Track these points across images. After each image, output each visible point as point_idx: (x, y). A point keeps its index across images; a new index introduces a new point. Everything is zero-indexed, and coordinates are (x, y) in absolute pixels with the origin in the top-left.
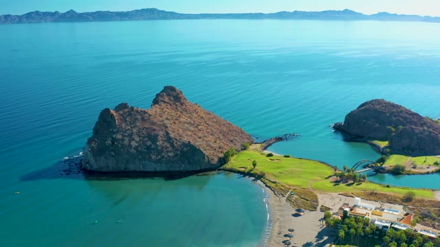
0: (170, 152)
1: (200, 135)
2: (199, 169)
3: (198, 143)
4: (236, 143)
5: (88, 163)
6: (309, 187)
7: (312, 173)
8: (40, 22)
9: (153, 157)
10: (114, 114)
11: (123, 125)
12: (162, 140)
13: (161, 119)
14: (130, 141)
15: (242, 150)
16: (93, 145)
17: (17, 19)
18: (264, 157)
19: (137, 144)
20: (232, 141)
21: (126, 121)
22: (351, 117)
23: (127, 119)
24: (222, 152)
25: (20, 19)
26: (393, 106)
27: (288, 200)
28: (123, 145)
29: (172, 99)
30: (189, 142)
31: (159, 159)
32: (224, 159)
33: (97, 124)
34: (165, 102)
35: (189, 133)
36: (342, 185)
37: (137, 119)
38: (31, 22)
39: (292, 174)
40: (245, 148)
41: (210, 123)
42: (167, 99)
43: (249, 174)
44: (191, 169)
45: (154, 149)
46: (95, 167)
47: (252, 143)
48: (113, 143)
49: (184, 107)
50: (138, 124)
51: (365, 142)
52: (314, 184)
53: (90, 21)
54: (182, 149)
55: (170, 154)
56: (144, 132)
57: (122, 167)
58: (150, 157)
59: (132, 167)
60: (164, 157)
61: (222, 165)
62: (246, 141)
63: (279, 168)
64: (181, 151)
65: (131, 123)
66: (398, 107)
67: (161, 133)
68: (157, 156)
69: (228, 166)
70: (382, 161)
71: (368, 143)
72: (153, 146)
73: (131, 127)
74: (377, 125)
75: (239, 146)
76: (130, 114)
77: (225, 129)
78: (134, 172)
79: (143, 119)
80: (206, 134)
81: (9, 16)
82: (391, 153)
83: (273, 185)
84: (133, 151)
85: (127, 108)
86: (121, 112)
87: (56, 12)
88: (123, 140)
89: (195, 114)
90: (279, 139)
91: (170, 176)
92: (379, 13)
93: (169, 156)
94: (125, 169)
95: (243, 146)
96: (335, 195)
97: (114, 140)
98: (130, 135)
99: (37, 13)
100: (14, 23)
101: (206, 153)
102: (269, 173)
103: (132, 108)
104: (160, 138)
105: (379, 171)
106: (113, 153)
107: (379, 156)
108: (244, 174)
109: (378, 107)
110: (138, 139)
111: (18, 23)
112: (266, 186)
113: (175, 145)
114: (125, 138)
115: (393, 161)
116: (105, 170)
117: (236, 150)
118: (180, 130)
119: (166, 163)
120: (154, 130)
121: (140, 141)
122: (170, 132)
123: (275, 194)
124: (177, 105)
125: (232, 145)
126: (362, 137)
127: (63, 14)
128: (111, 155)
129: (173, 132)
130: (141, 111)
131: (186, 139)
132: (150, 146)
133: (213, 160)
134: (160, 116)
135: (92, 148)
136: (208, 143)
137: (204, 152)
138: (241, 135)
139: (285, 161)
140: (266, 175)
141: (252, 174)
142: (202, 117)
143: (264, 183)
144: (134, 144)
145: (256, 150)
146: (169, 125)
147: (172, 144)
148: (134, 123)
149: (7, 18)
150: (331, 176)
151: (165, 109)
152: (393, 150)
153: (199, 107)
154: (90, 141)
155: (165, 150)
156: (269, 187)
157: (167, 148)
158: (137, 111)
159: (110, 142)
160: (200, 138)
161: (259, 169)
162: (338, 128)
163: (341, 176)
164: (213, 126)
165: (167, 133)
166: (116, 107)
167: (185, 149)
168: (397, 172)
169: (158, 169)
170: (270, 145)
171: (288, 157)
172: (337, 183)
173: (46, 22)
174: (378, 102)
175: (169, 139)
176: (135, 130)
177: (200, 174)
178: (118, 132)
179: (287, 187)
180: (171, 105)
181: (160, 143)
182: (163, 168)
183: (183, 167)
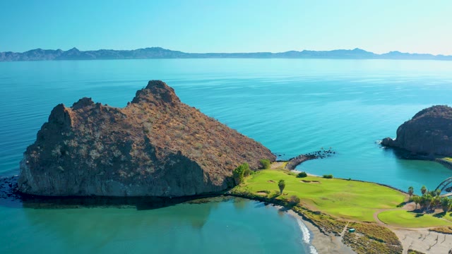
0: (149, 166)
1: (198, 144)
2: (194, 193)
3: (193, 155)
4: (251, 158)
5: (25, 183)
6: (377, 220)
7: (374, 199)
8: (42, 60)
9: (122, 174)
10: (70, 112)
11: (82, 128)
12: (138, 149)
13: (139, 121)
14: (89, 150)
15: (260, 168)
16: (33, 155)
17: (19, 57)
18: (293, 178)
19: (99, 155)
20: (244, 156)
21: (87, 122)
22: (404, 129)
23: (89, 120)
24: (230, 170)
25: (21, 57)
27: (347, 240)
28: (78, 157)
29: (159, 97)
30: (180, 152)
31: (132, 178)
32: (233, 179)
33: (45, 125)
34: (148, 101)
35: (182, 141)
37: (103, 120)
38: (32, 60)
39: (342, 200)
40: (263, 167)
41: (213, 131)
42: (151, 97)
43: (274, 201)
44: (182, 194)
45: (125, 161)
46: (35, 189)
47: (273, 160)
48: (63, 153)
49: (176, 109)
50: (104, 127)
51: (432, 160)
52: (382, 215)
53: (94, 59)
54: (168, 162)
55: (148, 170)
56: (112, 138)
57: (76, 190)
58: (118, 174)
59: (89, 190)
60: (139, 174)
61: (230, 188)
62: (266, 157)
63: (320, 192)
64: (166, 166)
65: (93, 125)
67: (137, 139)
68: (129, 173)
69: (239, 189)
71: (438, 161)
72: (123, 158)
73: (93, 131)
74: (446, 137)
75: (254, 163)
76: (94, 113)
77: (234, 140)
78: (93, 197)
79: (112, 120)
80: (207, 145)
81: (10, 53)
83: (316, 217)
84: (91, 164)
85: (90, 105)
86: (81, 110)
87: (58, 50)
88: (78, 148)
89: (191, 118)
90: (311, 157)
93: (147, 173)
94: (80, 192)
95: (261, 163)
96: (424, 231)
97: (65, 148)
98: (91, 142)
99: (39, 50)
100: (15, 60)
101: (206, 169)
102: (305, 199)
103: (98, 105)
104: (134, 146)
106: (60, 167)
108: (265, 201)
109: (443, 114)
110: (101, 147)
111: (19, 60)
112: (305, 218)
113: (158, 156)
114: (81, 146)
116: (48, 193)
117: (252, 169)
118: (168, 137)
119: (142, 183)
120: (128, 135)
121: (105, 150)
122: (151, 138)
123: (321, 231)
124: (165, 106)
125: (245, 162)
126: (426, 154)
127: (65, 52)
128: (59, 170)
129: (157, 138)
130: (111, 109)
131: (174, 149)
132: (120, 157)
133: (216, 179)
134: (140, 118)
135: (31, 160)
136: (208, 155)
137: (202, 167)
138: (257, 149)
139: (326, 184)
140: (301, 203)
141: (279, 201)
142: (201, 124)
143: (300, 214)
144: (94, 154)
145: (280, 169)
146: (150, 129)
147: (153, 156)
148: (98, 125)
149: (8, 55)
150: (404, 203)
151: (147, 110)
153: (198, 110)
154: (30, 150)
155: (141, 164)
156: (309, 220)
157: (145, 160)
158: (105, 109)
159: (58, 151)
160: (197, 149)
161: (288, 193)
163: (423, 202)
164: (217, 136)
165: (147, 140)
166: (75, 104)
167: (173, 162)
169: (129, 193)
170: (299, 163)
171: (330, 177)
172: (418, 212)
173: (47, 59)
175: (148, 147)
176: (98, 135)
177: (194, 201)
178: (71, 138)
179: (339, 219)
180: (156, 105)
181: (134, 153)
182: (137, 191)
183: (169, 191)
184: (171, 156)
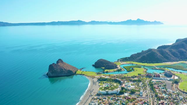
7: (92, 73)
11: (55, 67)
13: (61, 66)
22: (96, 63)
26: (104, 60)
28: (57, 71)
35: (68, 68)
36: (98, 75)
39: (89, 74)
42: (60, 61)
43: (81, 74)
46: (52, 76)
47: (78, 70)
49: (64, 63)
51: (100, 68)
52: (94, 75)
55: (66, 72)
59: (59, 75)
64: (68, 72)
66: (106, 60)
67: (63, 68)
68: (64, 73)
69: (77, 73)
70: (104, 71)
74: (102, 64)
75: (76, 70)
76: (56, 65)
79: (58, 66)
82: (105, 69)
85: (54, 64)
89: (66, 64)
90: (83, 69)
91: (67, 76)
92: (92, 21)
98: (57, 69)
105: (104, 72)
107: (103, 70)
108: (81, 75)
112: (86, 76)
115: (106, 71)
120: (61, 68)
128: (55, 73)
132: (62, 71)
133: (74, 72)
138: (76, 68)
139: (86, 72)
140: (85, 74)
144: (59, 71)
152: (106, 69)
159: (54, 71)
160: (70, 69)
161: (83, 73)
162: (93, 66)
163: (98, 73)
166: (52, 64)
168: (107, 72)
174: (102, 59)
175: (65, 69)
178: (55, 69)
179: (89, 76)
180: (61, 63)
181: (64, 70)
182: (65, 75)
183: (69, 74)
184: (68, 70)
